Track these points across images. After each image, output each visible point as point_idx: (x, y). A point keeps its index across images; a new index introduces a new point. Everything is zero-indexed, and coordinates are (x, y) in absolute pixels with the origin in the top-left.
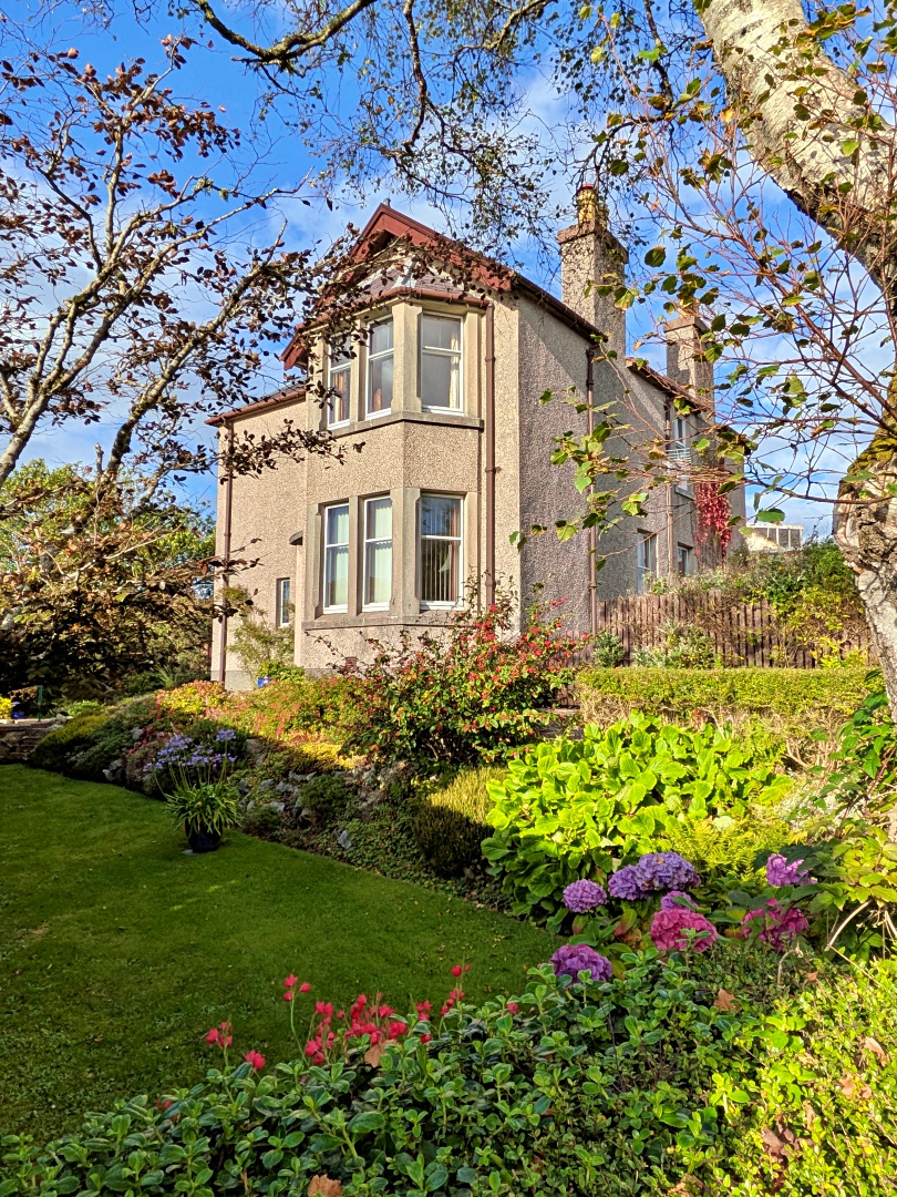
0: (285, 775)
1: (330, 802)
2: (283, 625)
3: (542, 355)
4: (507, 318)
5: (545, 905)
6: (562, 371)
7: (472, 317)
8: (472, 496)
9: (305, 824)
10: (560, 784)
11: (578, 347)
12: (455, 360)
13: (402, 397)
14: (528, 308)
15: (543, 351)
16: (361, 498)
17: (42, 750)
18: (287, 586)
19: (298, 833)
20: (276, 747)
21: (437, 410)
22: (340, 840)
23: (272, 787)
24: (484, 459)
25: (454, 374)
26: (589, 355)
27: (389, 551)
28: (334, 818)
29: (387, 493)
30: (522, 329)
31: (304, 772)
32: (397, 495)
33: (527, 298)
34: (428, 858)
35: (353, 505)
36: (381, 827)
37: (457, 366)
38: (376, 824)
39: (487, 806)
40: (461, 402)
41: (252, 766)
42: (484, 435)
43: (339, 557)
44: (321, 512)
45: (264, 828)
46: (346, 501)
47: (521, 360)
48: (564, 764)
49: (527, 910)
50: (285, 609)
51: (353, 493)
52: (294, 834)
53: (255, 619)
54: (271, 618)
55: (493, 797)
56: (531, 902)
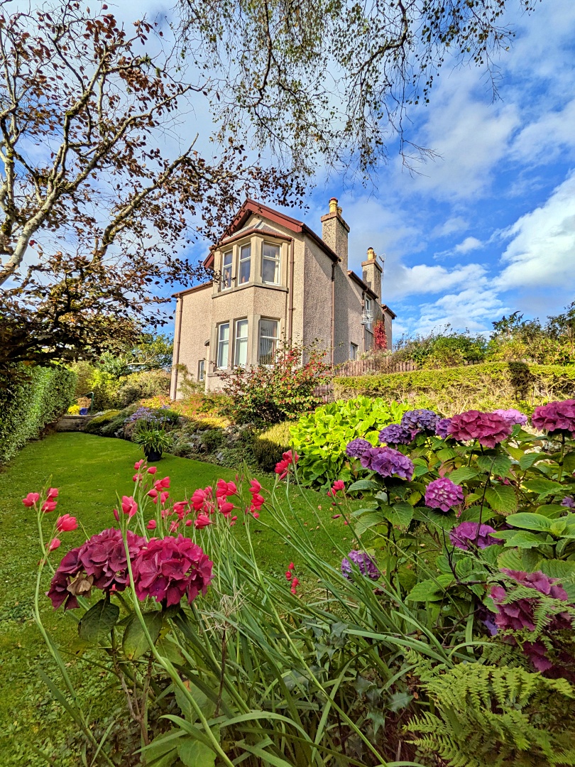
0: (195, 431)
1: (214, 441)
2: (201, 380)
3: (314, 263)
4: (300, 245)
5: (319, 480)
6: (322, 272)
7: (285, 245)
8: (283, 320)
9: (202, 451)
10: (326, 425)
11: (329, 262)
12: (277, 263)
13: (255, 276)
14: (309, 242)
15: (314, 261)
16: (235, 320)
17: (90, 426)
18: (203, 364)
19: (200, 455)
20: (192, 420)
21: (268, 283)
22: (218, 457)
23: (189, 436)
24: (288, 305)
25: (276, 269)
26: (333, 266)
27: (246, 343)
28: (216, 448)
29: (246, 317)
30: (306, 249)
31: (203, 430)
32: (250, 319)
33: (309, 237)
34: (260, 463)
35: (231, 324)
36: (238, 451)
37: (278, 266)
38: (236, 450)
39: (289, 437)
40: (279, 280)
41: (180, 428)
42: (288, 295)
43: (225, 346)
44: (217, 327)
45: (183, 453)
46: (228, 321)
47: (305, 263)
48: (328, 416)
49: (310, 484)
50: (201, 372)
51: (231, 317)
52: (198, 455)
53: (189, 377)
54: (196, 377)
55: (292, 433)
56: (312, 479)
